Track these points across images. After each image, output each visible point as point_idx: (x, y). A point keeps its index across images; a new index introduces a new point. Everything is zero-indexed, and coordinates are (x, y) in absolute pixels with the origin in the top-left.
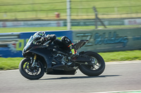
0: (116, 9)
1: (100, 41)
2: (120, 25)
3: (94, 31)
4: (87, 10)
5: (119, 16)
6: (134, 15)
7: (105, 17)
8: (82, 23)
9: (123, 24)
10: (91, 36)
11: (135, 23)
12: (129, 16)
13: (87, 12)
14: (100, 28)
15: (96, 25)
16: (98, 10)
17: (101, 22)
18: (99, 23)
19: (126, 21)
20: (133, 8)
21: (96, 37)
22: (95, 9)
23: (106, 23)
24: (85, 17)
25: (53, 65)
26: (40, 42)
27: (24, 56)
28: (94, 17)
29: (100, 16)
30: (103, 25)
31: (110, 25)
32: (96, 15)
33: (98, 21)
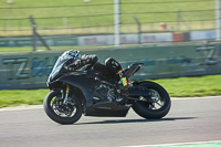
0: (65, 20)
1: (41, 71)
2: (71, 45)
3: (30, 54)
4: (19, 22)
5: (70, 32)
6: (93, 30)
7: (48, 32)
8: (11, 43)
9: (76, 44)
10: (27, 62)
11: (95, 42)
12: (86, 31)
13: (20, 25)
14: (41, 50)
15: (34, 46)
16: (36, 21)
17: (42, 40)
18: (39, 42)
19: (81, 39)
20: (92, 18)
21: (35, 65)
22: (32, 20)
23: (49, 42)
24: (17, 33)
25: (95, 102)
26: (74, 66)
27: (50, 88)
28: (30, 33)
29: (40, 32)
30: (45, 45)
31: (55, 45)
32: (34, 29)
33: (36, 39)
